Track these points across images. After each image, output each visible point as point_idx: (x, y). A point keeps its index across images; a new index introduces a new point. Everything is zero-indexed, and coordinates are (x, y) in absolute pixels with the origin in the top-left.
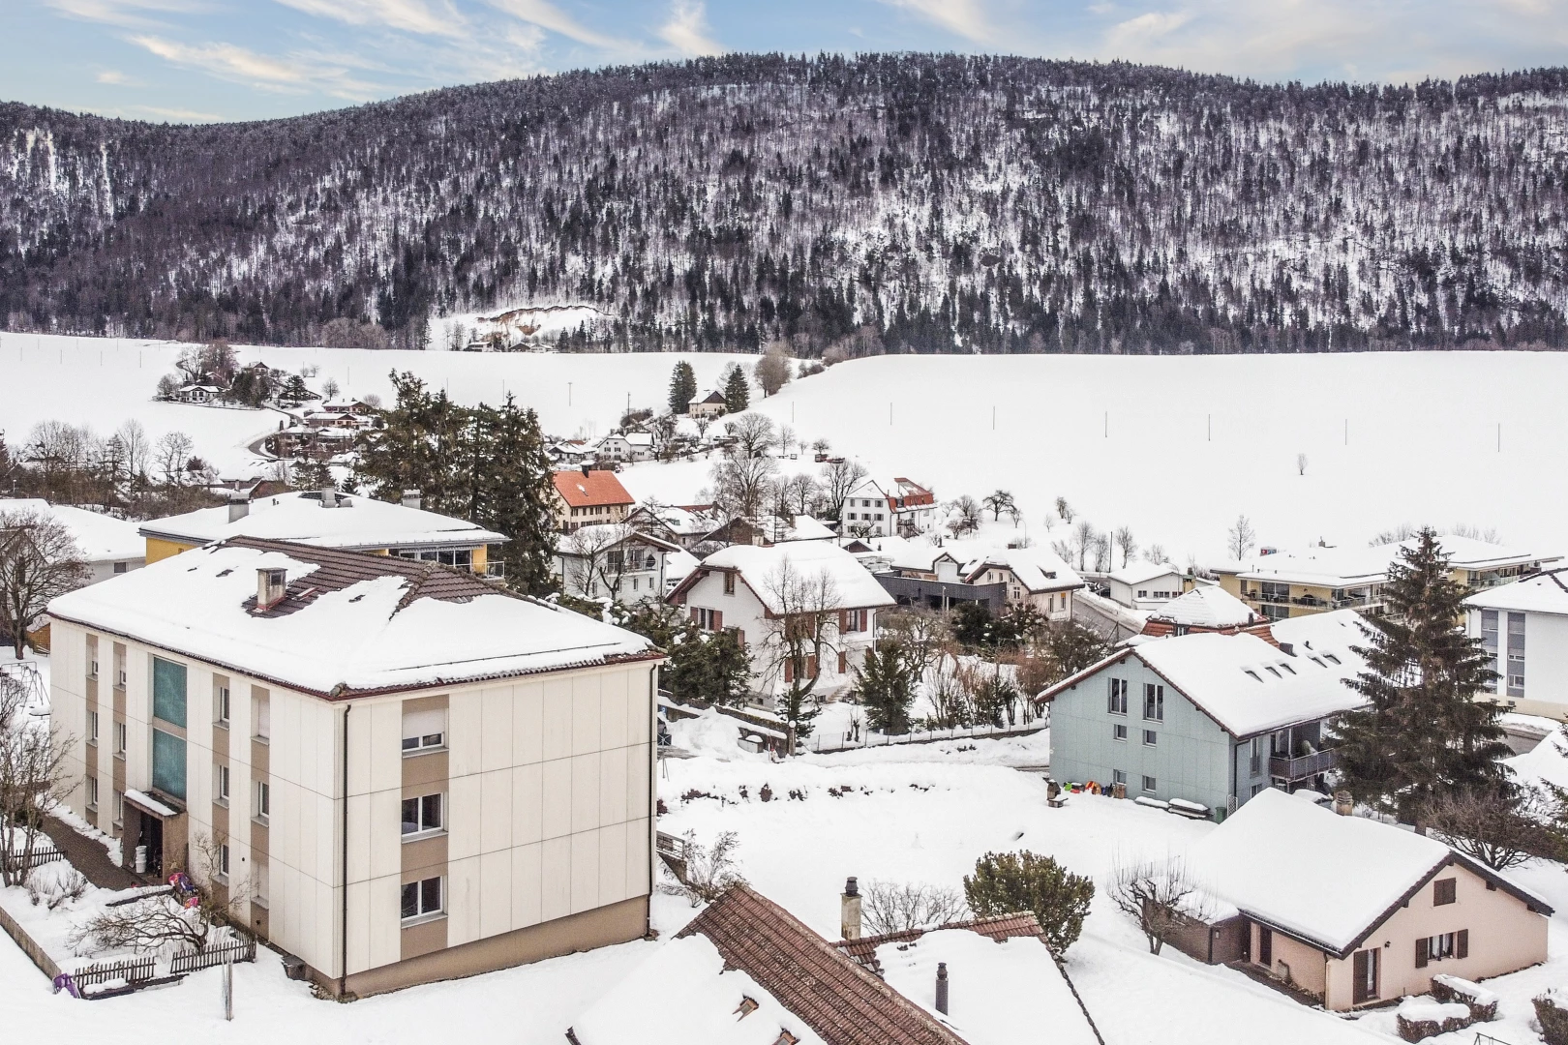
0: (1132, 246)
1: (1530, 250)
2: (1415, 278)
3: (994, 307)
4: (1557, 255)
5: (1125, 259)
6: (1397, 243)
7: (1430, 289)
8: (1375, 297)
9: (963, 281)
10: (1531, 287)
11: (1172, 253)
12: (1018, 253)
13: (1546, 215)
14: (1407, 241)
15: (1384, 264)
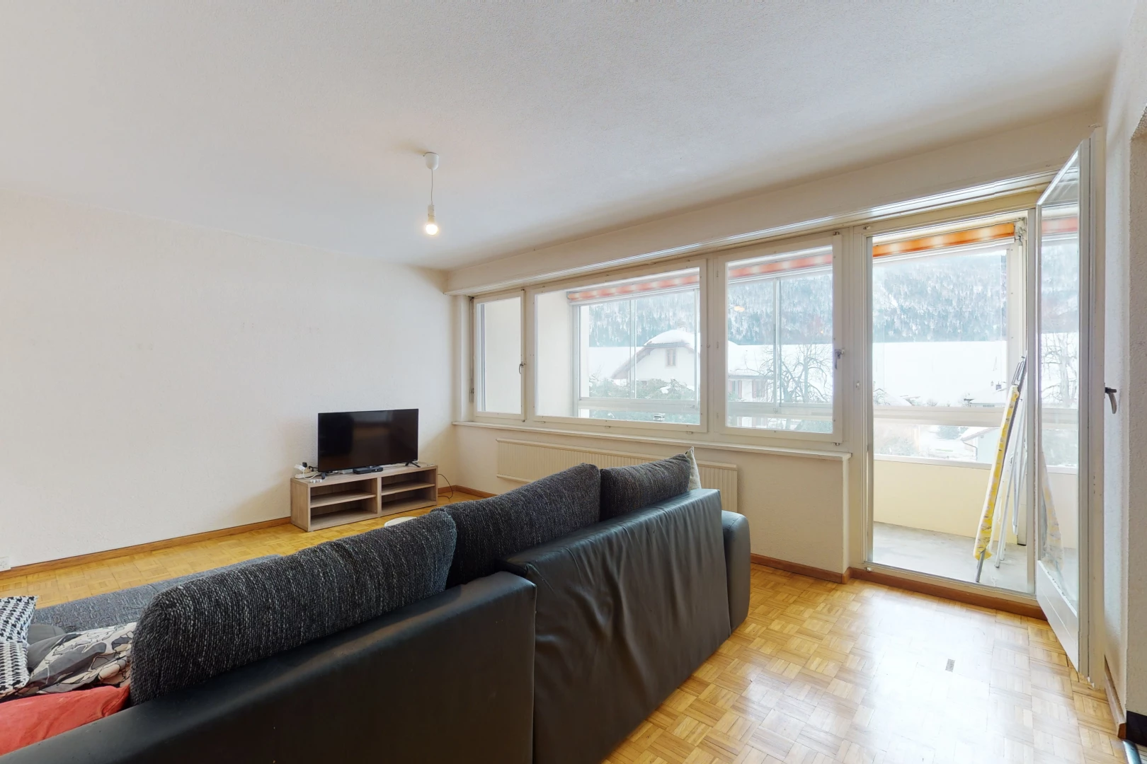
0: (657, 312)
1: (792, 312)
2: (754, 322)
3: (610, 332)
4: (801, 314)
5: (655, 316)
6: (748, 311)
7: (759, 326)
8: (741, 329)
9: (599, 323)
10: (792, 325)
11: (671, 314)
12: (618, 314)
13: (796, 301)
14: (751, 310)
15: (743, 318)
